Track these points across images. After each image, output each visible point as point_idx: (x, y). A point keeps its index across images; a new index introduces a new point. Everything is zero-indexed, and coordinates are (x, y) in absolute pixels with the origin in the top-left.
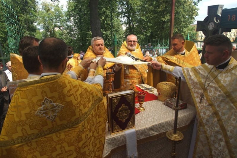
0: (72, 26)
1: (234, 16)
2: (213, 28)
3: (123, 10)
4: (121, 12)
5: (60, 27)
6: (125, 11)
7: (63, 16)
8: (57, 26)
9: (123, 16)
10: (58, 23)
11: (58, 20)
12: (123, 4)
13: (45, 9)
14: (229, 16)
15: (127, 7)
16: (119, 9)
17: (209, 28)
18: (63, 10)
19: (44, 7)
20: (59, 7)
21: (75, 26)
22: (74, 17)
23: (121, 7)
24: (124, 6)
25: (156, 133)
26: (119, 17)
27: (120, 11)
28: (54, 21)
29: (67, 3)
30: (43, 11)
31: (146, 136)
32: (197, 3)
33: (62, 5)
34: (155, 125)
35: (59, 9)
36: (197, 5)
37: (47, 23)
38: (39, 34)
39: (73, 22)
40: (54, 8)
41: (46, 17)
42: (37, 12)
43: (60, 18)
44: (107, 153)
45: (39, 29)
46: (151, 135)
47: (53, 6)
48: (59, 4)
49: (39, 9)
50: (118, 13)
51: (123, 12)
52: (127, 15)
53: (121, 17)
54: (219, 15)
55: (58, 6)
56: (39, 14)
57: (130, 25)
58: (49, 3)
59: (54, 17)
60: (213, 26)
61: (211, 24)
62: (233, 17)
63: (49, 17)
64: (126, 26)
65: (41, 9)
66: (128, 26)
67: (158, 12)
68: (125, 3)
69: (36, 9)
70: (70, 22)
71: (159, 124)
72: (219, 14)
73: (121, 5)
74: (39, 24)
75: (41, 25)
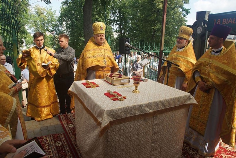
0: (64, 31)
1: (219, 20)
2: (201, 32)
3: (115, 18)
4: (113, 20)
5: (51, 31)
6: (117, 19)
7: (55, 21)
8: (49, 31)
9: (115, 24)
10: (50, 27)
11: (50, 24)
12: (116, 12)
13: (37, 13)
14: (215, 20)
15: (119, 15)
16: (111, 17)
17: (198, 32)
18: (56, 15)
19: (37, 10)
20: (52, 12)
21: (67, 31)
22: (66, 22)
23: (113, 15)
24: (116, 14)
25: (151, 111)
26: (111, 25)
27: (112, 18)
28: (46, 25)
29: (60, 8)
30: (35, 14)
31: (142, 112)
32: (186, 15)
33: (55, 10)
34: (150, 102)
35: (51, 13)
36: (186, 17)
37: (38, 26)
38: (29, 38)
39: (65, 27)
40: (46, 12)
41: (38, 21)
42: (29, 15)
43: (53, 22)
44: (106, 123)
45: (30, 33)
46: (146, 112)
47: (45, 10)
48: (52, 9)
49: (31, 12)
50: (110, 20)
51: (115, 20)
52: (119, 23)
53: (113, 25)
54: (206, 21)
55: (51, 10)
56: (31, 17)
57: (121, 33)
58: (42, 7)
59: (47, 22)
60: (201, 30)
61: (199, 28)
62: (218, 22)
63: (41, 21)
64: (117, 34)
65: (33, 13)
66: (119, 34)
67: (149, 21)
68: (117, 11)
69: (28, 12)
70: (62, 27)
71: (153, 102)
72: (207, 19)
73: (114, 13)
74: (30, 27)
75: (32, 28)
